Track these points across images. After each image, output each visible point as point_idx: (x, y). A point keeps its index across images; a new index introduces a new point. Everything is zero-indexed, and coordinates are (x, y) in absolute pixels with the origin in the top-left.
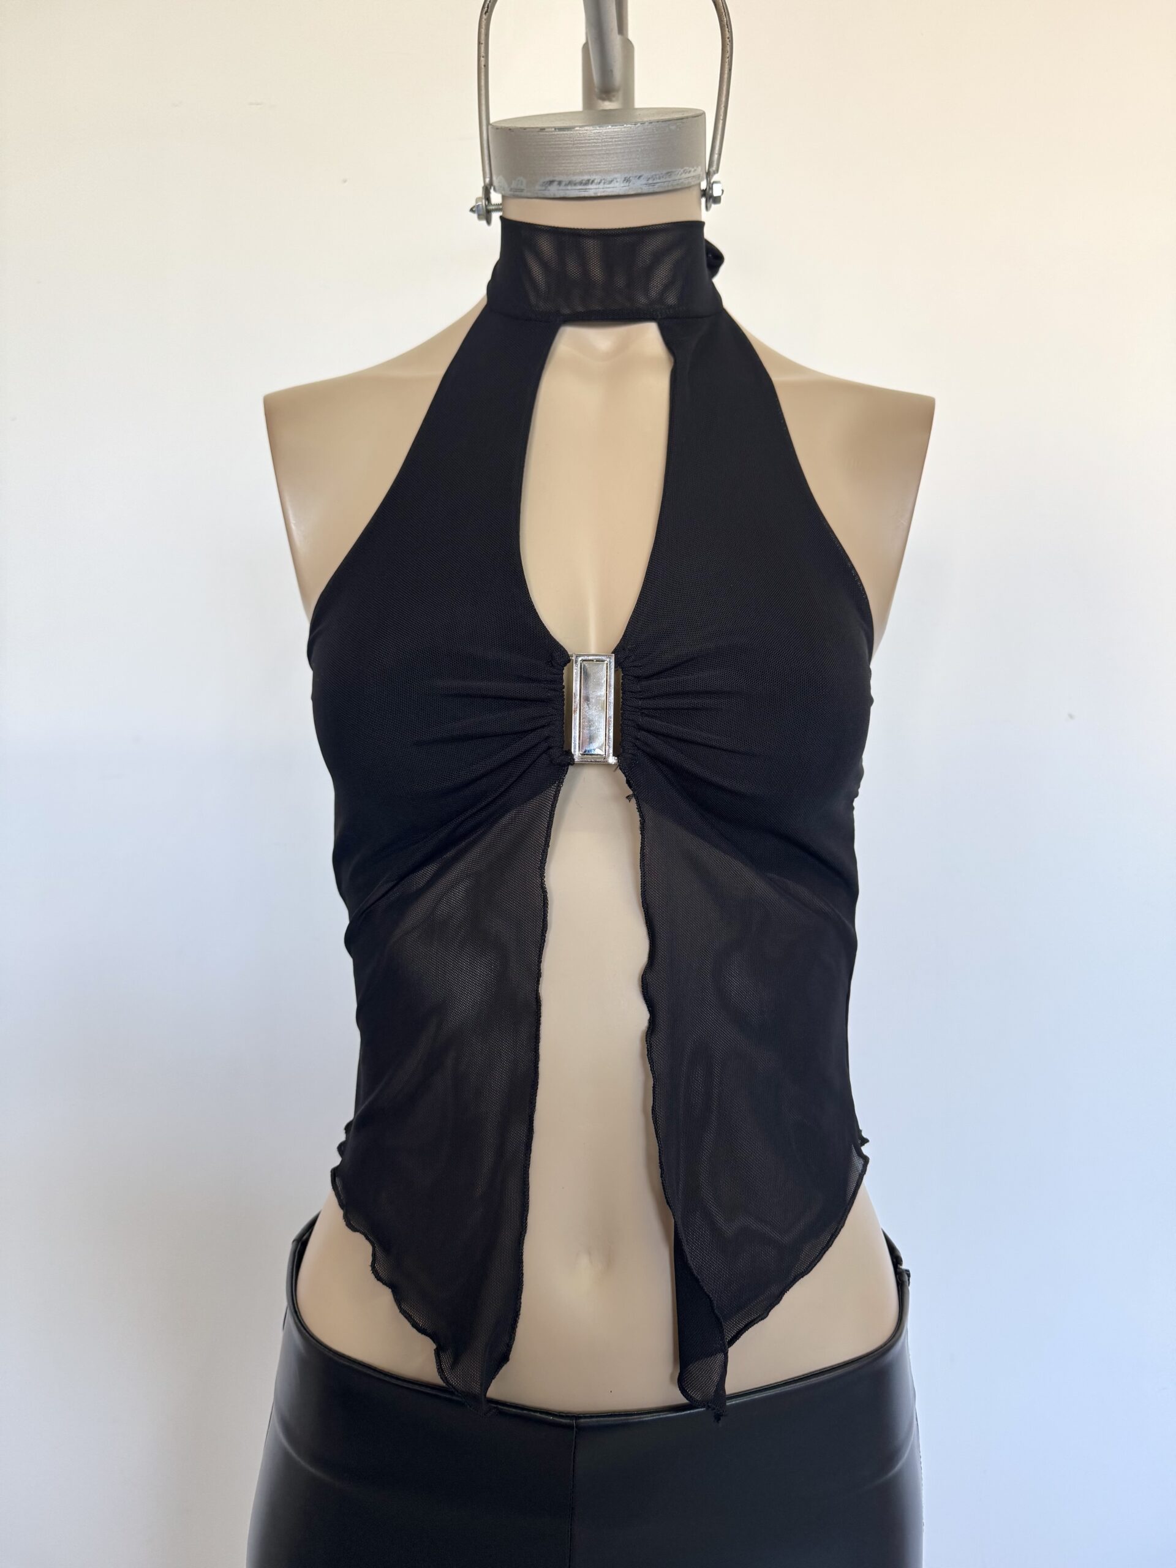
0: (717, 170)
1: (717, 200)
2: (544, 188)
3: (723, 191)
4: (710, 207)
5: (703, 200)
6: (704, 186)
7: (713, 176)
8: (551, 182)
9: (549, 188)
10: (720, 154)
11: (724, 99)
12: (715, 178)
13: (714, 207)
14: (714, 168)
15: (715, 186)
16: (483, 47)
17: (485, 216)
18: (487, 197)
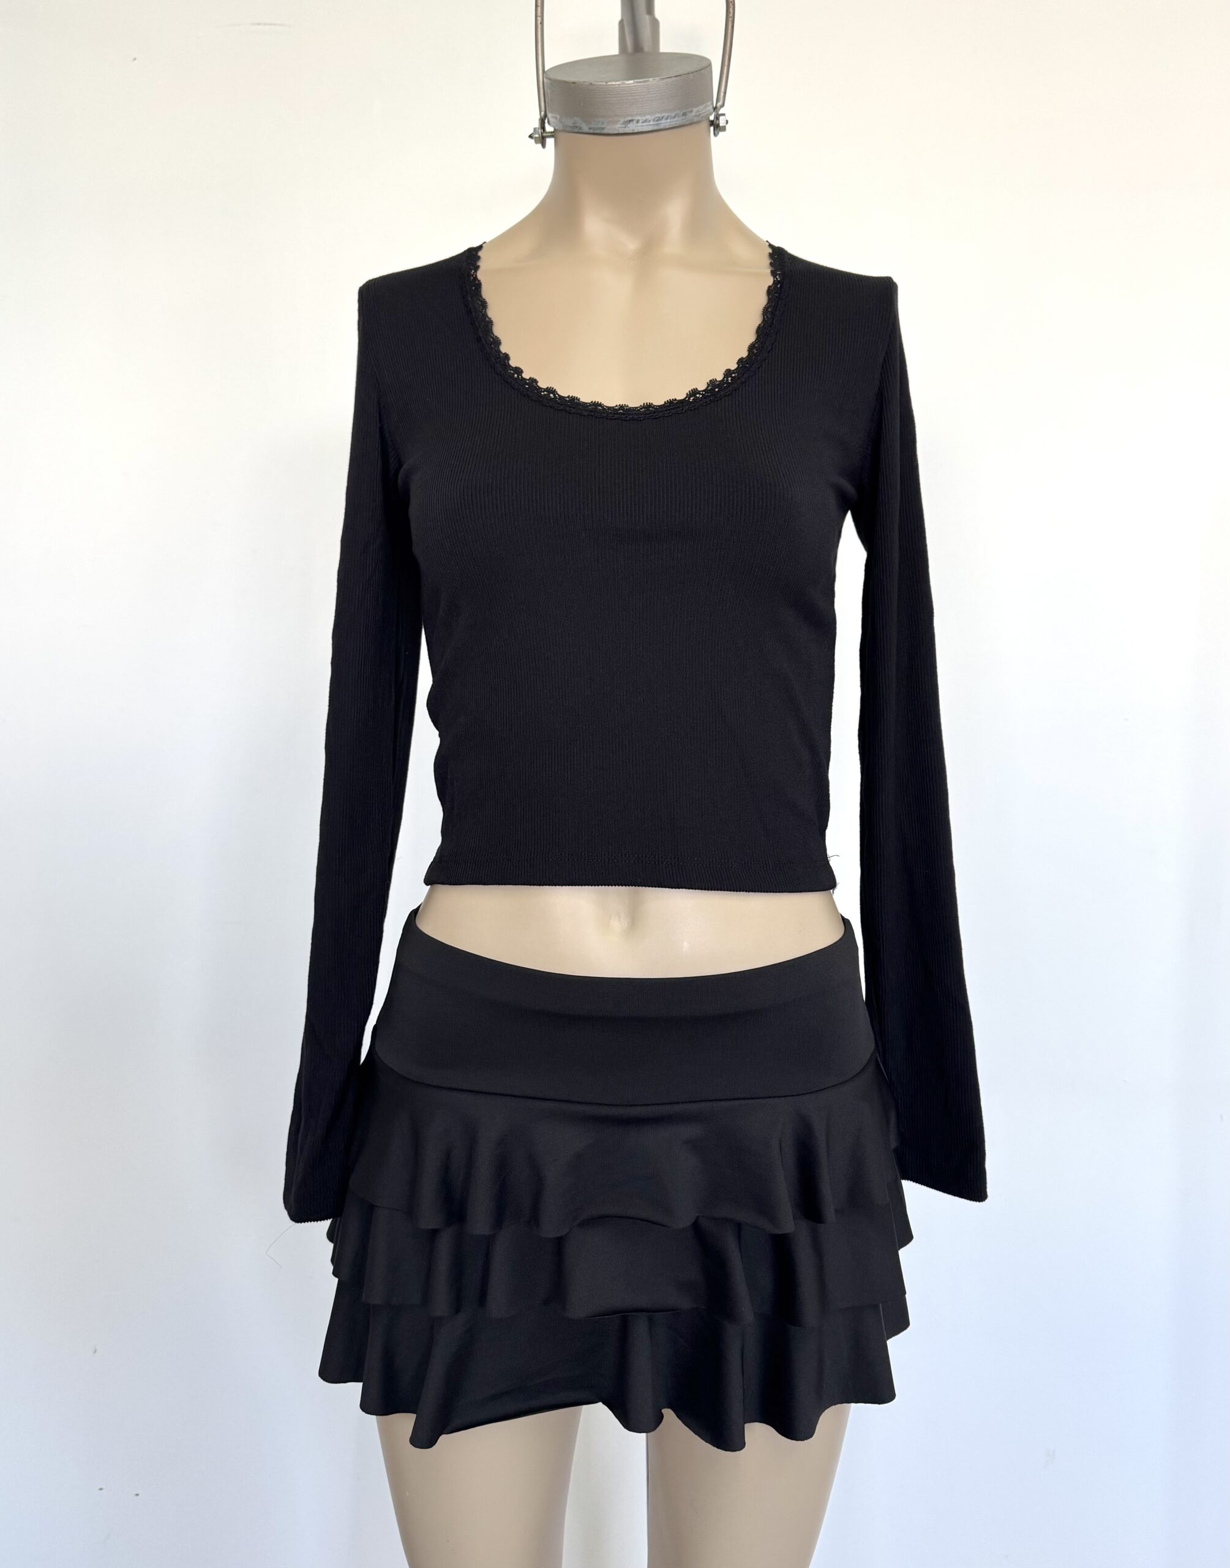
1: (724, 129)
3: (728, 121)
7: (719, 110)
10: (725, 94)
11: (728, 52)
14: (720, 104)
16: (539, 9)
17: (542, 141)
18: (543, 127)
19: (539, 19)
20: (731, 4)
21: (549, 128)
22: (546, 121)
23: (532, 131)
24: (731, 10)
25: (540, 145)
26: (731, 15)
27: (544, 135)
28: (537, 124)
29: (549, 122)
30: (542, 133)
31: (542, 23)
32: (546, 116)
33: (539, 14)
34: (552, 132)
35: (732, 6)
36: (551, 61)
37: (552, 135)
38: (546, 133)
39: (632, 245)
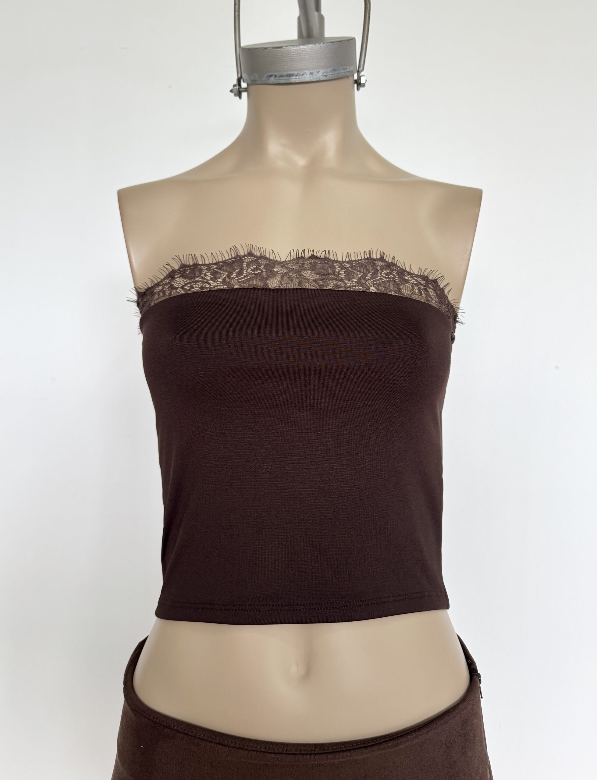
6: (356, 77)
7: (360, 72)
9: (270, 79)
16: (237, 6)
17: (239, 94)
18: (239, 85)
19: (237, 13)
20: (368, 2)
21: (244, 85)
22: (242, 81)
23: (231, 87)
24: (368, 6)
25: (237, 98)
26: (368, 10)
27: (241, 90)
28: (235, 82)
29: (243, 81)
30: (239, 89)
31: (239, 16)
32: (241, 77)
33: (237, 10)
34: (246, 88)
35: (368, 4)
36: (244, 43)
37: (246, 90)
38: (242, 88)
39: (301, 162)
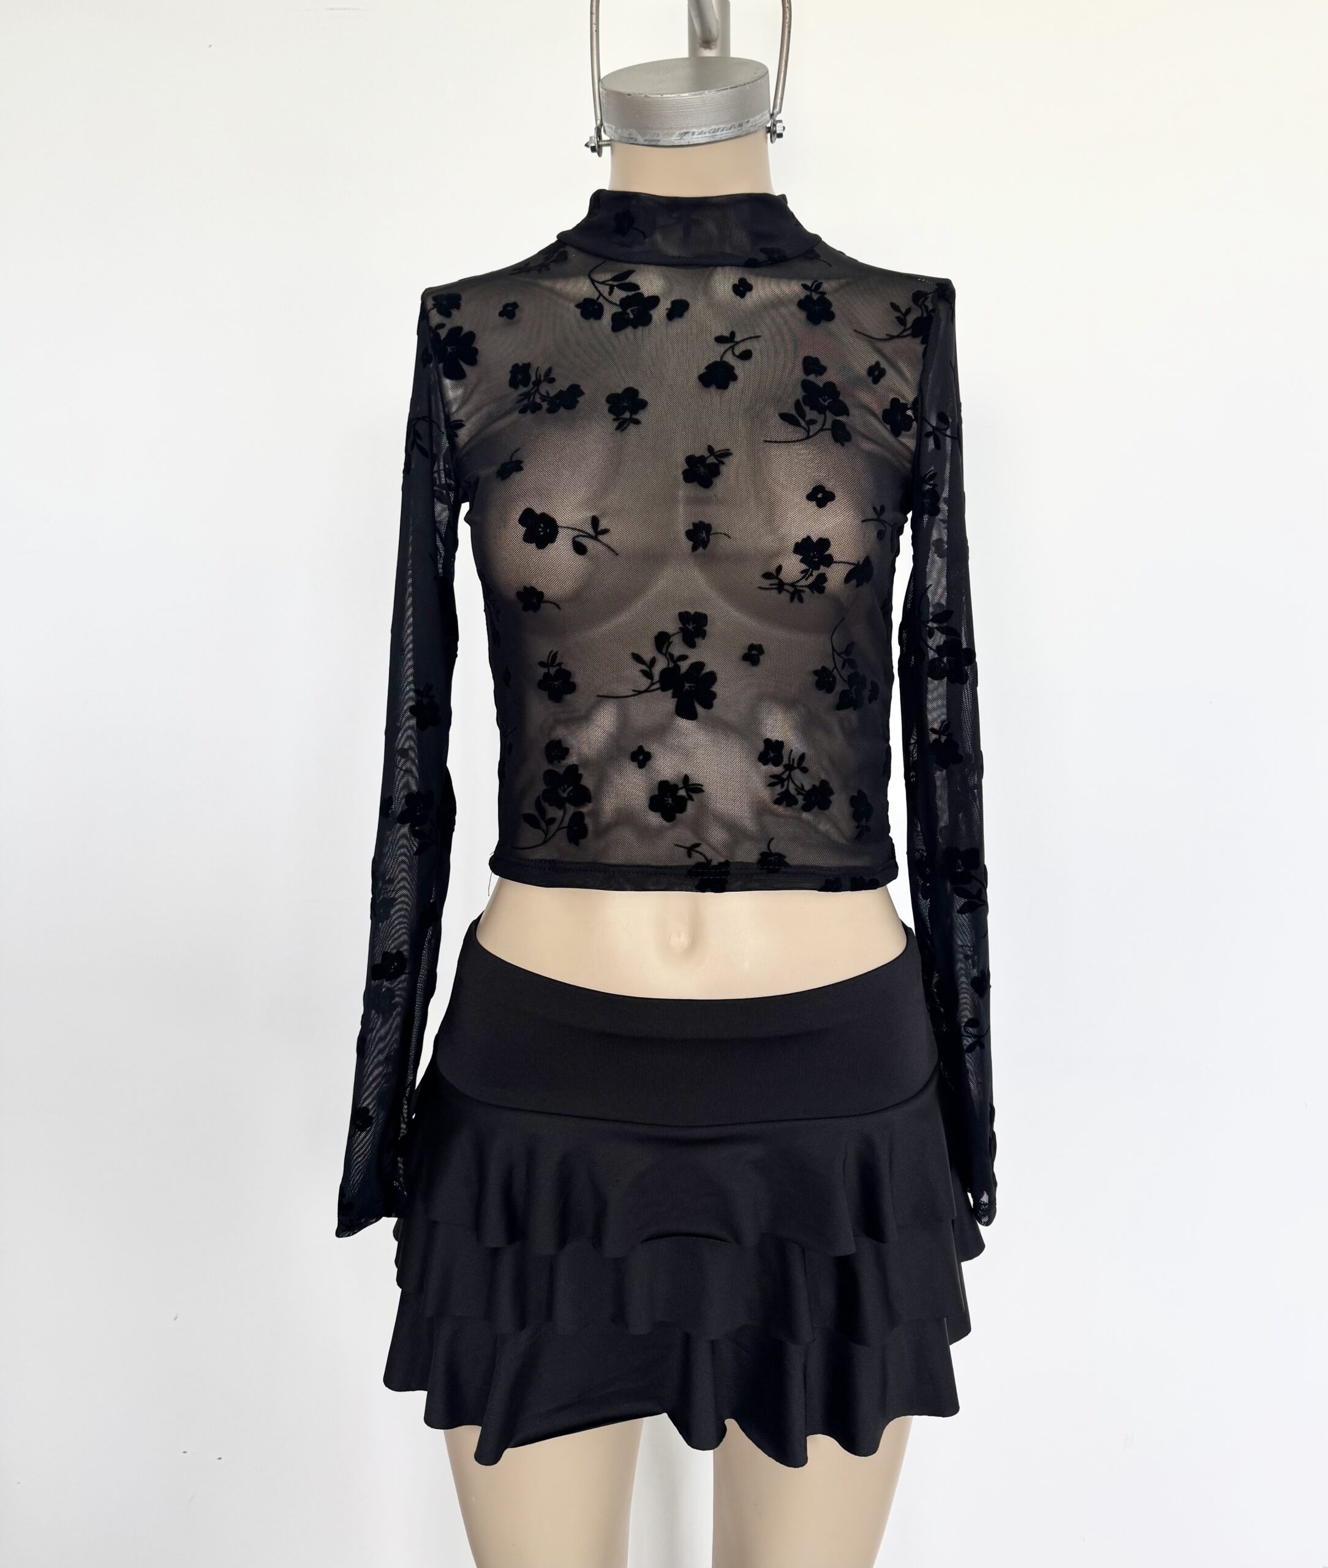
0: (780, 111)
1: (780, 136)
2: (679, 138)
3: (784, 128)
4: (775, 139)
5: (769, 135)
6: (769, 125)
7: (776, 116)
8: (686, 133)
9: (684, 137)
10: (782, 99)
11: (784, 55)
12: (778, 118)
13: (778, 140)
14: (777, 110)
15: (778, 125)
